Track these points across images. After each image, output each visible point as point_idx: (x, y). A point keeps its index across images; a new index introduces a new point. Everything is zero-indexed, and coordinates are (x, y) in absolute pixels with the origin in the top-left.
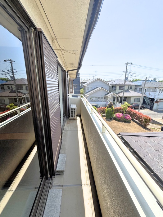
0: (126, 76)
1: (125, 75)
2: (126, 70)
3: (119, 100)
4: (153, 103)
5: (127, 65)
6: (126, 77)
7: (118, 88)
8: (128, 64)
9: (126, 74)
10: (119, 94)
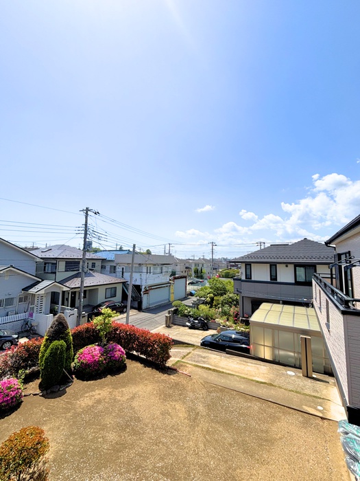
0: (85, 238)
1: (83, 236)
2: (86, 225)
3: (67, 299)
4: (141, 295)
5: (87, 213)
6: (87, 240)
7: (62, 266)
8: (89, 212)
9: (86, 234)
10: (67, 284)
